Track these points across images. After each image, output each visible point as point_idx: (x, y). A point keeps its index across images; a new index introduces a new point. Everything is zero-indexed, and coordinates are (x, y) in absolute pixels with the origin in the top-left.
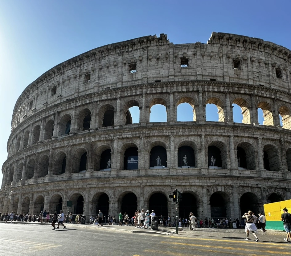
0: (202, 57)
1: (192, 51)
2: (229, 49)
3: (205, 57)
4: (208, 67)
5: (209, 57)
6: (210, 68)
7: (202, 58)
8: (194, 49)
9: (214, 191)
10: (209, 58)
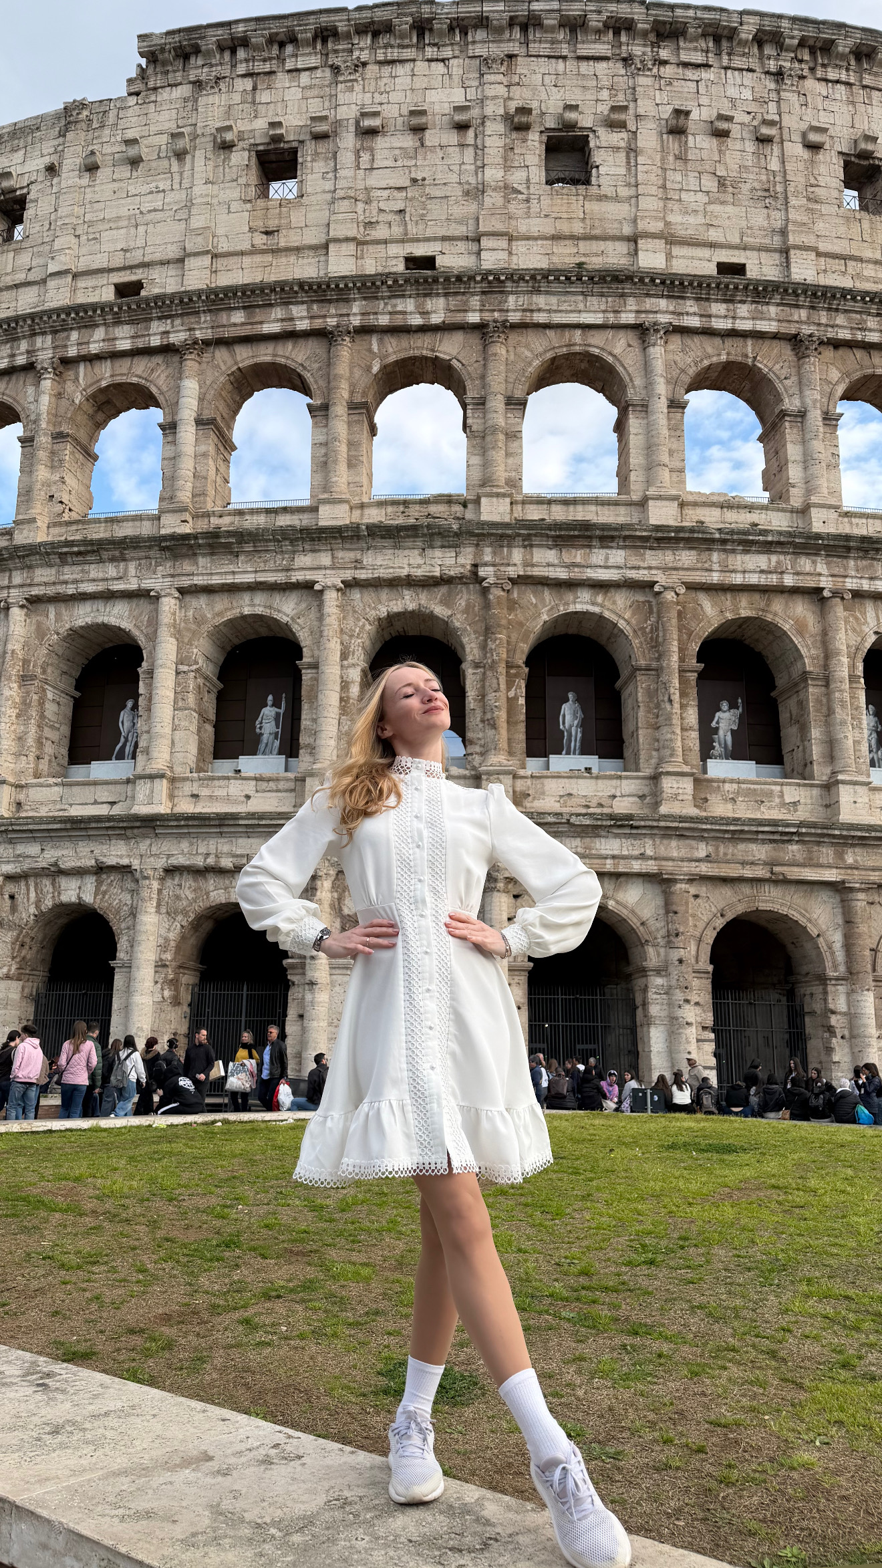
0: (87, 175)
1: (45, 152)
2: (237, 98)
3: (103, 174)
4: (109, 221)
5: (122, 168)
6: (121, 224)
7: (85, 181)
8: (56, 142)
9: (38, 904)
10: (124, 171)
